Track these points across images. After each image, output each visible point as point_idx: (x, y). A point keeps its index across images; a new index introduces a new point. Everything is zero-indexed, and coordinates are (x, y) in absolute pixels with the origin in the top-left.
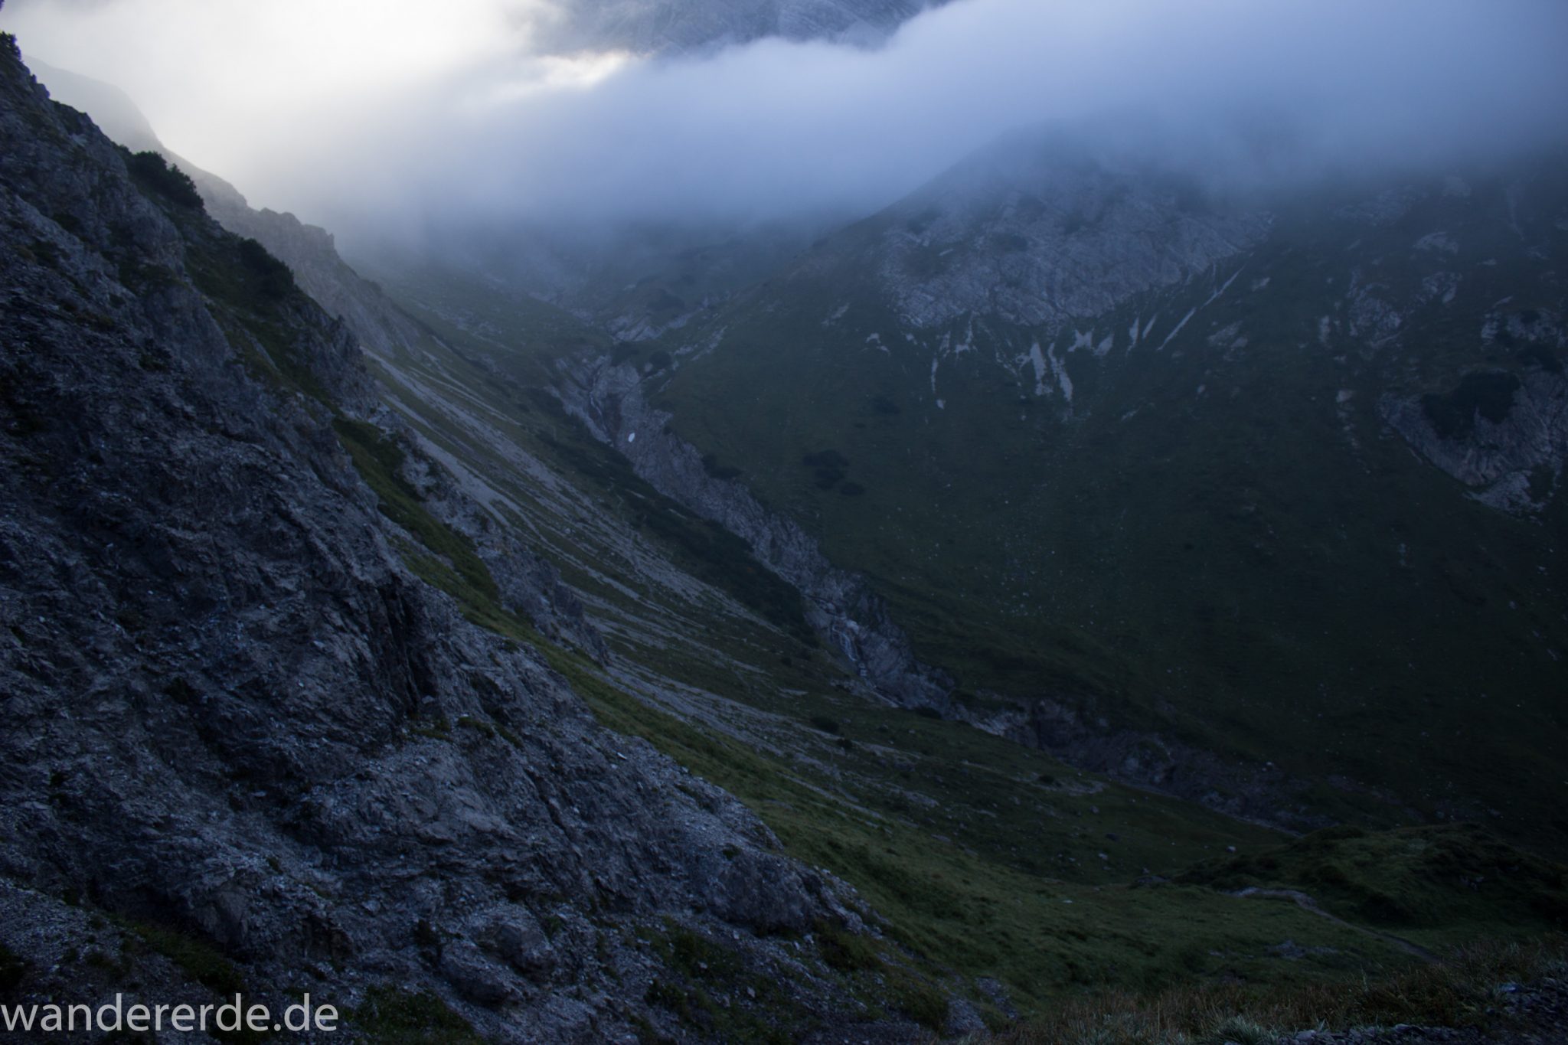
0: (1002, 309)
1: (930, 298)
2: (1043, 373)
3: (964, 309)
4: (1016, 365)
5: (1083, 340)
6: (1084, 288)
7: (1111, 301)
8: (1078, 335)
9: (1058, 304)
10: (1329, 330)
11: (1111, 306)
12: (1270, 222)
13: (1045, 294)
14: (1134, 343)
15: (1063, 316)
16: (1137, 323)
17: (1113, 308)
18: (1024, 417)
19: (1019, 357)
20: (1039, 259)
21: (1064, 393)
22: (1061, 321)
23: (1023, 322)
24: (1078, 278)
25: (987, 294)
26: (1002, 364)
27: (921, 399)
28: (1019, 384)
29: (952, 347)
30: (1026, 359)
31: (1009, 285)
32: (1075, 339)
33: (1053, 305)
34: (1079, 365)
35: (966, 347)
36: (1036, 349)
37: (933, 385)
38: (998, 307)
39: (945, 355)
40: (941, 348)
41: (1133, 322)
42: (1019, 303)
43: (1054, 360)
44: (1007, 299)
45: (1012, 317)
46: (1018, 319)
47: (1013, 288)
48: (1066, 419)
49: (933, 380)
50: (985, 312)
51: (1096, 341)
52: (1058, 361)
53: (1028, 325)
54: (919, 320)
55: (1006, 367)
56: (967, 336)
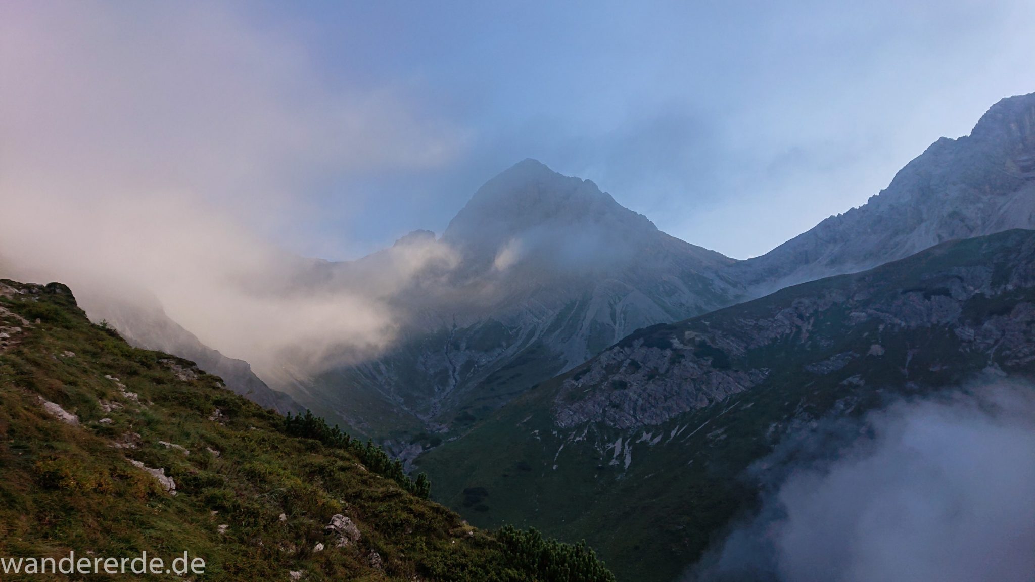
0: (608, 420)
1: (571, 413)
2: (618, 453)
3: (587, 419)
4: (604, 449)
5: (646, 437)
6: (653, 408)
7: (667, 416)
8: (645, 434)
9: (638, 418)
10: (774, 430)
11: (666, 419)
12: (767, 374)
13: (632, 412)
14: (671, 438)
15: (639, 424)
16: (677, 428)
17: (668, 420)
18: (596, 476)
19: (608, 445)
20: (631, 393)
21: (625, 465)
22: (639, 426)
23: (617, 427)
24: (650, 403)
25: (601, 411)
26: (597, 448)
27: (545, 464)
28: (601, 459)
29: (574, 438)
30: (611, 446)
31: (613, 407)
32: (642, 436)
33: (636, 418)
34: (639, 450)
35: (581, 438)
36: (620, 440)
37: (556, 457)
38: (606, 418)
39: (569, 443)
40: (568, 439)
41: (676, 427)
42: (617, 417)
43: (627, 447)
44: (611, 414)
45: (612, 424)
46: (615, 425)
47: (615, 408)
48: (619, 478)
49: (557, 454)
50: (598, 421)
51: (652, 438)
52: (629, 447)
53: (620, 428)
54: (563, 424)
55: (598, 449)
56: (584, 433)
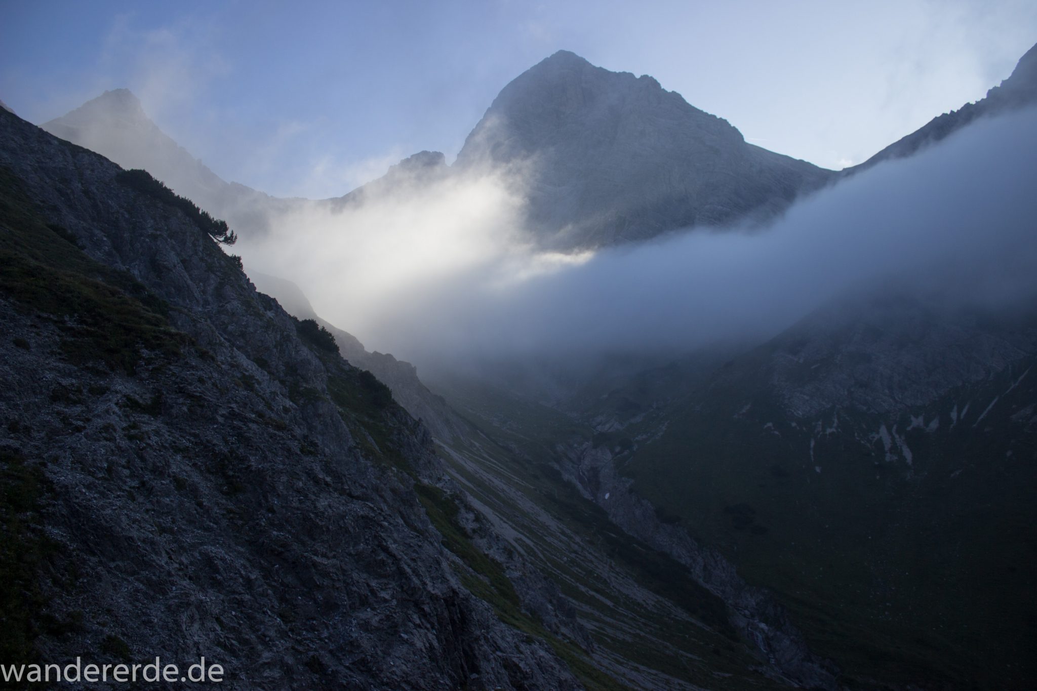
0: (857, 403)
1: (807, 398)
2: (890, 446)
3: (831, 404)
4: (870, 441)
5: (917, 422)
6: (914, 386)
7: (935, 394)
8: (913, 418)
9: (896, 398)
11: (935, 397)
13: (887, 391)
14: (955, 422)
15: (901, 406)
16: (955, 408)
17: (937, 399)
18: (878, 477)
19: (872, 435)
20: (881, 368)
21: (906, 459)
22: (900, 409)
23: (873, 411)
24: (909, 379)
25: (846, 393)
26: (860, 440)
27: (804, 466)
28: (873, 454)
29: (824, 430)
30: (877, 436)
31: (861, 386)
32: (911, 421)
33: (894, 398)
34: (916, 439)
35: (834, 430)
36: (883, 430)
37: (812, 457)
38: (854, 401)
39: (819, 436)
40: (816, 431)
41: (953, 408)
42: (869, 398)
43: (897, 436)
44: (860, 396)
46: (869, 409)
47: (864, 388)
48: (909, 477)
49: (812, 453)
50: (845, 405)
51: (927, 422)
52: (900, 437)
53: (876, 413)
54: (799, 412)
55: (862, 442)
56: (834, 422)
